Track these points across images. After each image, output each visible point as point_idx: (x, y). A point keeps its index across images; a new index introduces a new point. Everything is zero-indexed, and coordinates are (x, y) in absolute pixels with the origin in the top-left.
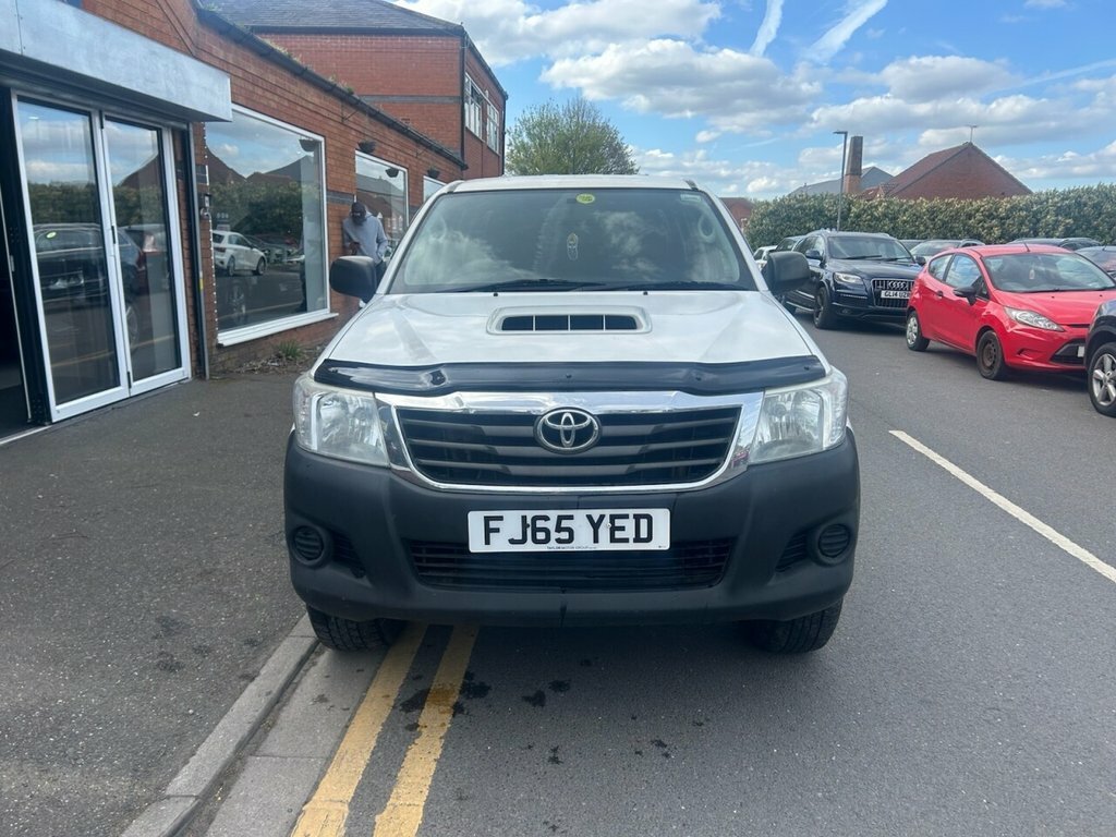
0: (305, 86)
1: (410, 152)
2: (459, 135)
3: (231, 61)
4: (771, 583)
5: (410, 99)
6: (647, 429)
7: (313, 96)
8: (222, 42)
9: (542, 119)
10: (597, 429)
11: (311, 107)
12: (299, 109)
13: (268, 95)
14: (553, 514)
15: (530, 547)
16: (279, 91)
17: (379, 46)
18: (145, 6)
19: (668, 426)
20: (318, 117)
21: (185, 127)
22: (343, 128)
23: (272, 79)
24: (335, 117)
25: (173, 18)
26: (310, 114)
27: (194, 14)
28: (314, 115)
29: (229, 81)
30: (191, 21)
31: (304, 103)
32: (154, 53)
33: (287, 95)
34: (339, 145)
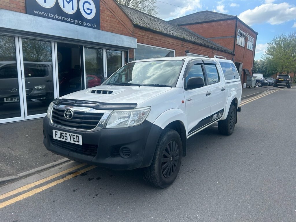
0: (169, 38)
1: (210, 52)
2: (233, 46)
3: (143, 35)
4: (107, 159)
5: (220, 38)
6: (82, 116)
7: (171, 40)
8: (141, 31)
9: (280, 39)
10: (73, 114)
11: (170, 43)
12: (166, 44)
13: (156, 41)
14: (64, 133)
15: (61, 139)
16: (159, 40)
17: (213, 25)
18: (119, 26)
19: (86, 116)
20: (173, 45)
21: (127, 50)
22: (182, 47)
23: (157, 38)
24: (179, 45)
25: (126, 27)
26: (170, 45)
27: (133, 26)
28: (171, 45)
29: (136, 40)
30: (132, 28)
31: (168, 42)
32: (114, 35)
33: (162, 41)
34: (181, 52)
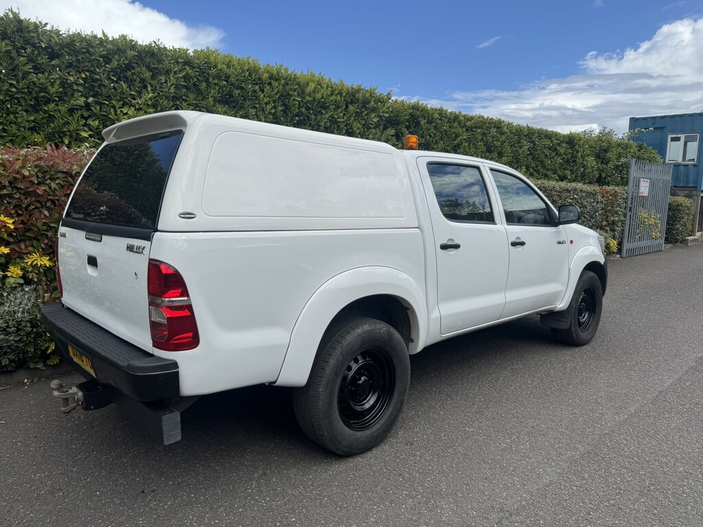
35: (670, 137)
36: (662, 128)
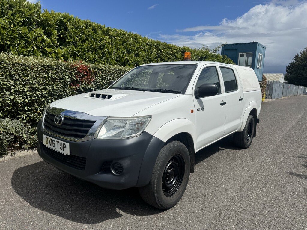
35: (240, 54)
36: (236, 49)
